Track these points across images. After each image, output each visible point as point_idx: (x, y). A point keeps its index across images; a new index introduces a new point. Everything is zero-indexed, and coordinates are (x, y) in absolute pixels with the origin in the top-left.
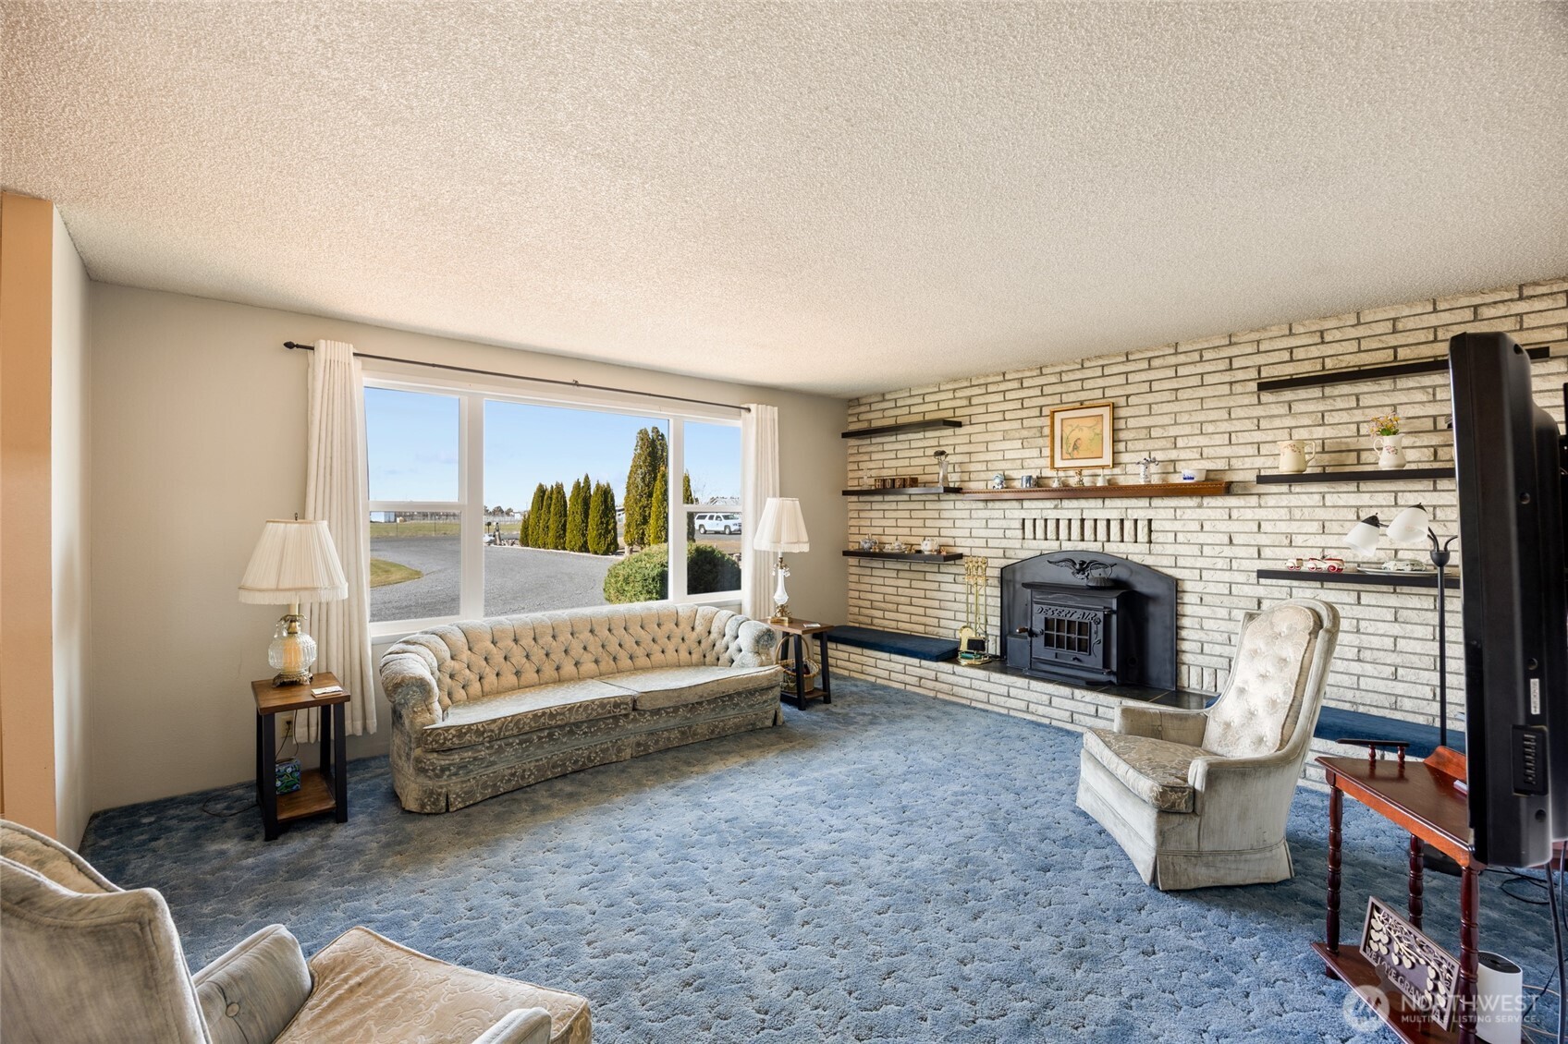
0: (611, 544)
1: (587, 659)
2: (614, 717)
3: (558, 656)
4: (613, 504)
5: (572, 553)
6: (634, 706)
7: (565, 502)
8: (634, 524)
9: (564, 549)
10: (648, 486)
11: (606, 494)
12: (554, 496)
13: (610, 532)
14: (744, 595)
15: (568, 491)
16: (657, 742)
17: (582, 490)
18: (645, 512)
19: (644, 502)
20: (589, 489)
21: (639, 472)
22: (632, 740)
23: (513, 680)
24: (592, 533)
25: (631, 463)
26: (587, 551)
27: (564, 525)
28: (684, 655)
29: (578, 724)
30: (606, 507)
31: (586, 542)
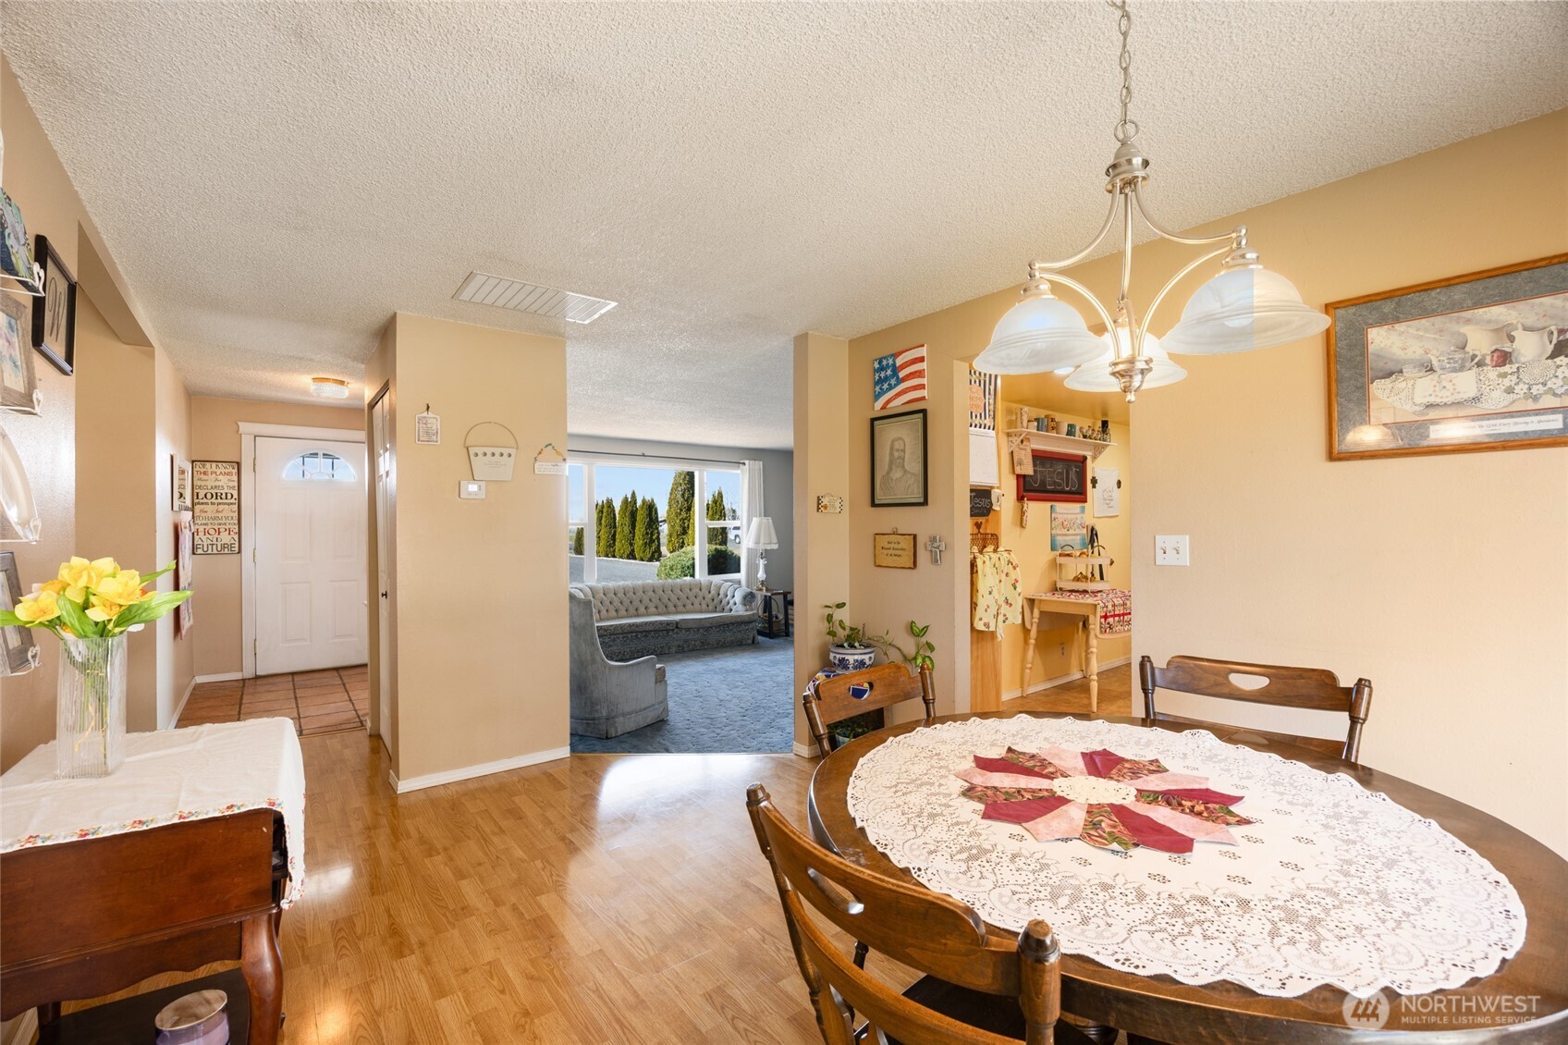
0: (655, 552)
1: (651, 606)
2: (667, 630)
3: (636, 603)
4: (657, 518)
5: (621, 560)
6: (677, 626)
7: (614, 515)
8: (675, 535)
9: (614, 556)
10: (687, 501)
11: (651, 508)
12: (605, 510)
13: (654, 541)
14: (741, 576)
15: (617, 505)
16: (688, 646)
17: (629, 504)
18: (684, 523)
19: (684, 515)
20: (635, 503)
21: (679, 489)
22: (676, 643)
23: (614, 613)
24: (639, 542)
25: (672, 481)
26: (634, 558)
27: (614, 535)
28: (704, 606)
29: (649, 632)
30: (651, 519)
31: (633, 551)
